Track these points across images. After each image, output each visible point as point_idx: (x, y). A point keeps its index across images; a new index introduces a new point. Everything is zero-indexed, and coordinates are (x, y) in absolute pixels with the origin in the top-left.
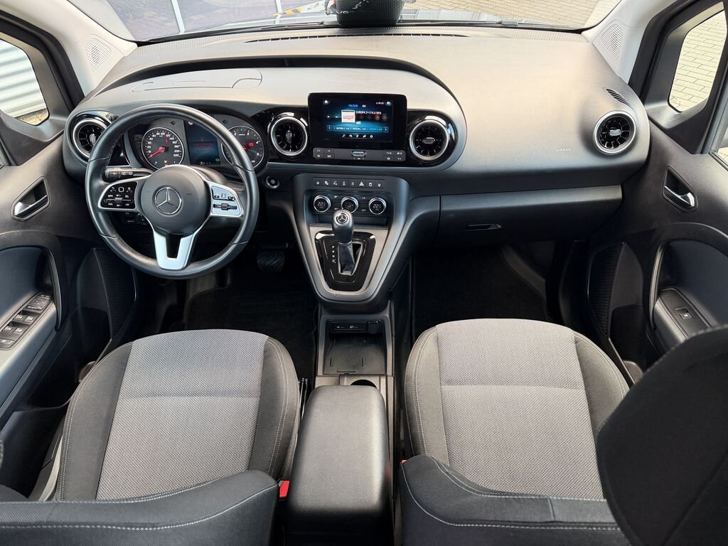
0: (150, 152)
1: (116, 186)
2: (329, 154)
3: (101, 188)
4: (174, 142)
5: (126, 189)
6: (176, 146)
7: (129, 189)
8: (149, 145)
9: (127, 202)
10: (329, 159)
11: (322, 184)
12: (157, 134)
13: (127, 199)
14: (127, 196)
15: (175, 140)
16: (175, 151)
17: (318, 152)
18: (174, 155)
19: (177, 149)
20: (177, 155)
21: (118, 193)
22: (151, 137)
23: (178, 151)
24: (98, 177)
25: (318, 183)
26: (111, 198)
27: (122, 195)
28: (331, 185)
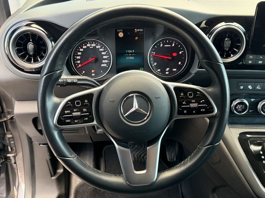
0: (79, 62)
1: (72, 101)
2: (261, 60)
3: (56, 106)
4: (103, 53)
5: (83, 102)
6: (104, 57)
7: (86, 101)
8: (79, 55)
9: (85, 116)
10: (260, 65)
11: (246, 88)
12: (88, 45)
13: (85, 112)
14: (84, 110)
15: (104, 51)
16: (103, 61)
17: (251, 59)
18: (102, 65)
19: (105, 59)
20: (105, 65)
21: (76, 107)
22: (82, 48)
23: (106, 61)
24: (51, 93)
25: (242, 88)
26: (68, 114)
27: (80, 110)
28: (254, 89)
